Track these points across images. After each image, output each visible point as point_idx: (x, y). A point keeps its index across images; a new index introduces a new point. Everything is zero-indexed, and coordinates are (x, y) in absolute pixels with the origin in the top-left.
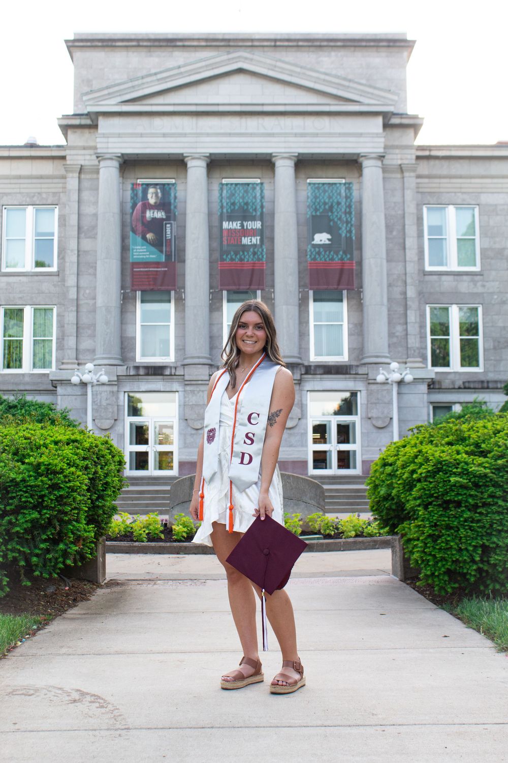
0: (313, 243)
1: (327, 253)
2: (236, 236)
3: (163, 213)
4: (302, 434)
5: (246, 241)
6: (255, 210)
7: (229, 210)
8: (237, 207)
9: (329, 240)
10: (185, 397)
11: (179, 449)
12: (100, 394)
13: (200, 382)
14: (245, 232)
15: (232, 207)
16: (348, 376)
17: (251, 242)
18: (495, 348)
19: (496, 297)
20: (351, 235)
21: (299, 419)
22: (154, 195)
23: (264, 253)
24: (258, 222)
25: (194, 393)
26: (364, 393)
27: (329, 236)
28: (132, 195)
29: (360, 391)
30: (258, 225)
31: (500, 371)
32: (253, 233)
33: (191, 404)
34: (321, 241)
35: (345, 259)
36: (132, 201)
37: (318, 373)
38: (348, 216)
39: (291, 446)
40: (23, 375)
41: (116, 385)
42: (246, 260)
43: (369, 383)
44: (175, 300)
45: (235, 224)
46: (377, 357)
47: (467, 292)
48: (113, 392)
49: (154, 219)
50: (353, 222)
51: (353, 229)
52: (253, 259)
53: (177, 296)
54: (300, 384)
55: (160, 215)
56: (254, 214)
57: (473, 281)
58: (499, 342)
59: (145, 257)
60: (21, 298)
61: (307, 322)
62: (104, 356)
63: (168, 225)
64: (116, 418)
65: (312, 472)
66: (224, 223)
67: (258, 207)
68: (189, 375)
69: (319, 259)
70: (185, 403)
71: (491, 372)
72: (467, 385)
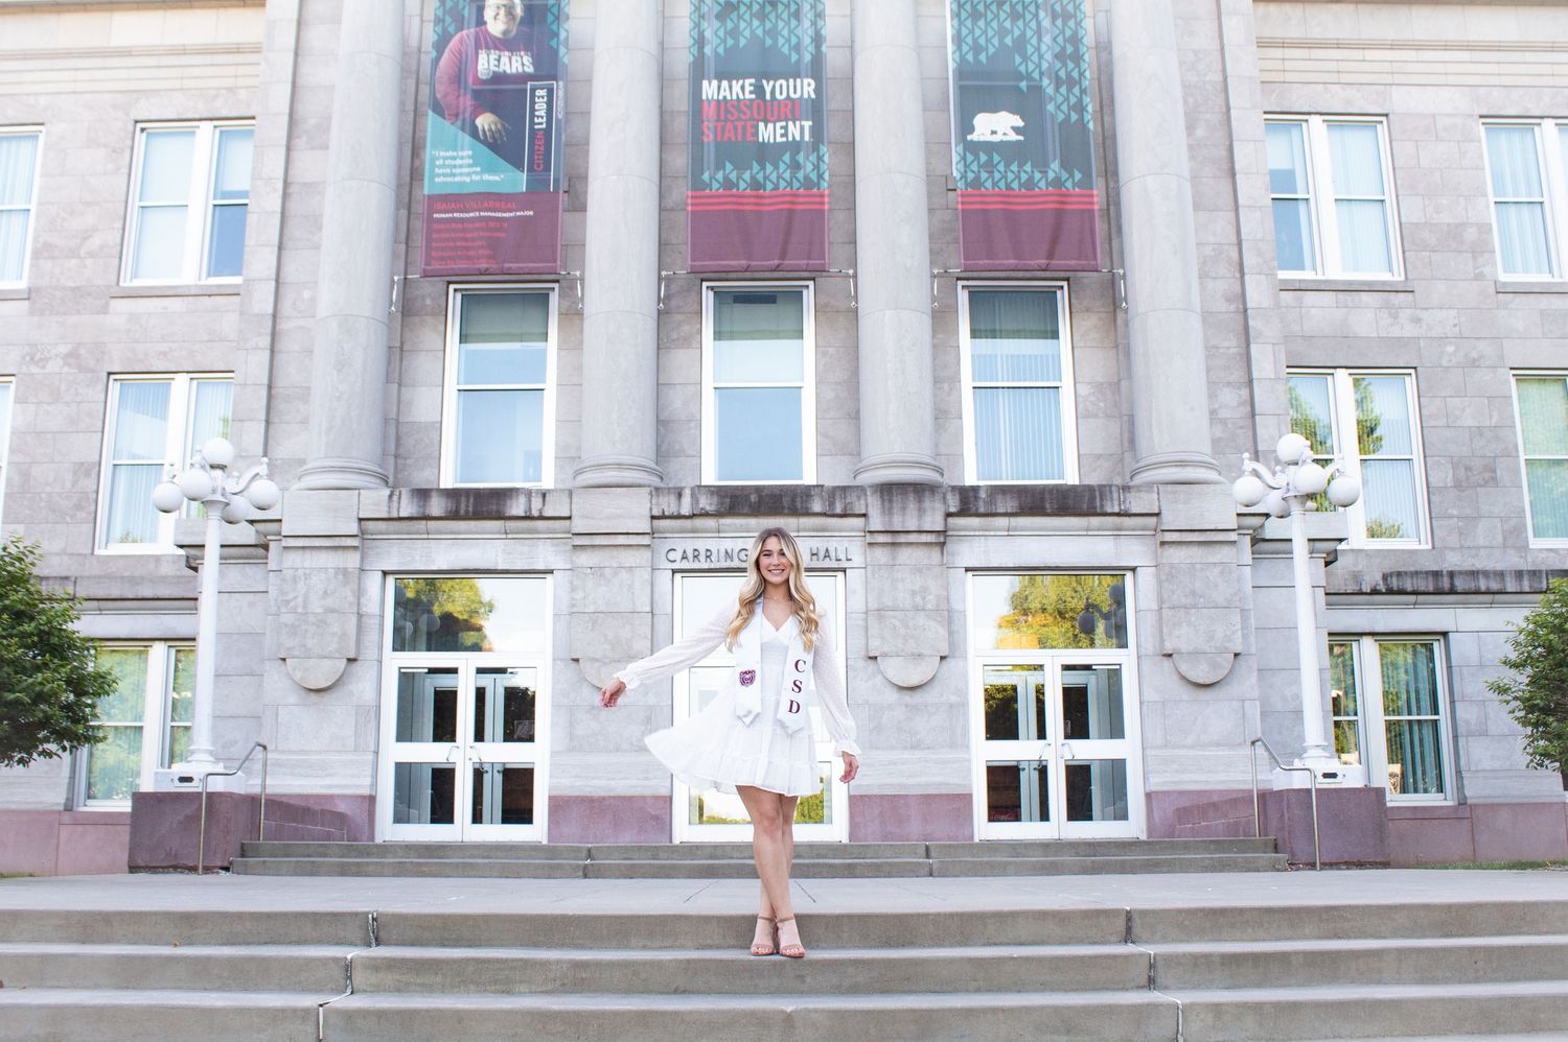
0: (969, 137)
1: (1014, 167)
2: (739, 119)
3: (527, 60)
4: (951, 706)
5: (768, 133)
6: (797, 48)
7: (721, 50)
8: (743, 42)
9: (1016, 130)
10: (573, 589)
11: (554, 754)
12: (307, 577)
13: (621, 540)
14: (766, 109)
15: (730, 42)
16: (1095, 521)
17: (785, 135)
18: (1458, 485)
19: (1450, 349)
20: (1082, 117)
21: (942, 658)
22: (502, 12)
23: (824, 167)
24: (806, 81)
25: (602, 575)
26: (1146, 576)
27: (1018, 122)
28: (440, 13)
29: (1133, 569)
30: (806, 88)
31: (1478, 548)
32: (790, 110)
33: (592, 609)
34: (994, 133)
35: (1069, 184)
36: (439, 29)
37: (1001, 510)
38: (1071, 65)
39: (916, 746)
40: (157, 559)
41: (355, 548)
42: (769, 186)
43: (1163, 543)
44: (560, 314)
45: (736, 86)
46: (1182, 464)
47: (1374, 335)
48: (345, 571)
49: (498, 78)
50: (1086, 83)
51: (1086, 99)
52: (790, 184)
53: (566, 304)
54: (942, 545)
55: (518, 63)
56: (794, 57)
57: (1387, 306)
58: (1468, 469)
59: (468, 180)
60: (164, 354)
61: (955, 379)
62: (327, 463)
63: (539, 93)
64: (352, 656)
65: (987, 830)
66: (705, 83)
67: (807, 40)
68: (584, 517)
69: (989, 184)
70: (573, 606)
71: (1453, 549)
72: (1394, 583)
